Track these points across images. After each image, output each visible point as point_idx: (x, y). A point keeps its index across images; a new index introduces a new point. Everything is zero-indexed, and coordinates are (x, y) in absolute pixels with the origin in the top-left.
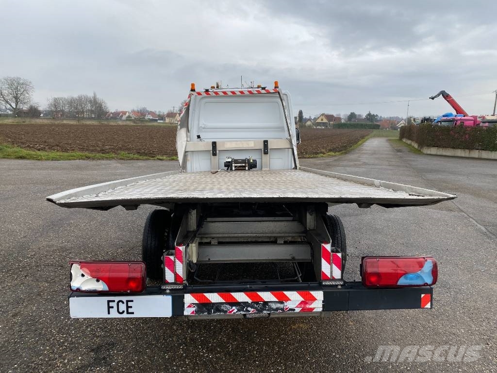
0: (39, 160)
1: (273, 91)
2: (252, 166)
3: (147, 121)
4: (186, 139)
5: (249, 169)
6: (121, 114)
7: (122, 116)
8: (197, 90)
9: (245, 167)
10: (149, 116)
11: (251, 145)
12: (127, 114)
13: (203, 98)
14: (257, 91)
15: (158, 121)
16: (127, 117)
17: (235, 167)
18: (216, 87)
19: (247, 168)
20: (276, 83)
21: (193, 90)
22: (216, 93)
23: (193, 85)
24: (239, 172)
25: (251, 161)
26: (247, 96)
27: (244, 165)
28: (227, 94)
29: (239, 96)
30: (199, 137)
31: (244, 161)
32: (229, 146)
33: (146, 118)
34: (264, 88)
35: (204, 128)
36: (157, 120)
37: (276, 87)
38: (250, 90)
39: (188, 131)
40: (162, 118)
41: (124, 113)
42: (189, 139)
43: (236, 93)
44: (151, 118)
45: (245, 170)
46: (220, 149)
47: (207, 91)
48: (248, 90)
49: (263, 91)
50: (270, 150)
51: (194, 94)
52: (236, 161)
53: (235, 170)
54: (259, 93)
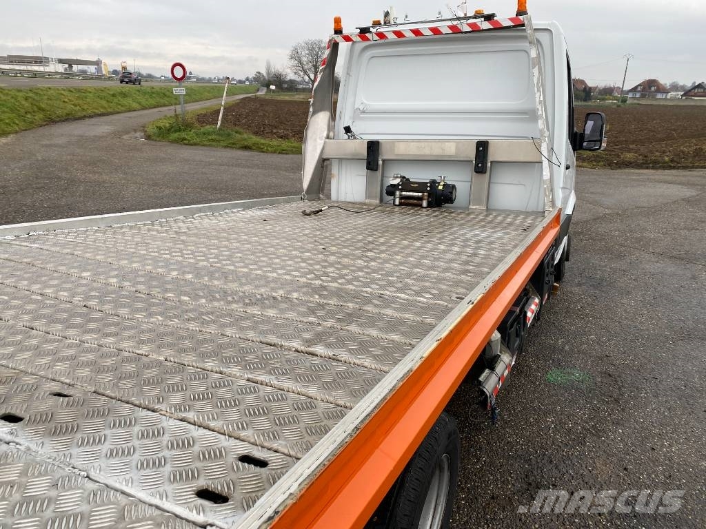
0: (263, 152)
1: (511, 24)
2: (440, 198)
4: (325, 134)
5: (430, 205)
8: (345, 32)
9: (421, 199)
11: (450, 150)
13: (373, 47)
14: (470, 25)
17: (402, 197)
18: (382, 22)
19: (425, 203)
20: (521, 3)
21: (338, 31)
22: (381, 36)
23: (337, 21)
24: (406, 209)
25: (440, 187)
27: (420, 194)
28: (403, 36)
30: (348, 130)
31: (421, 187)
32: (402, 150)
34: (489, 18)
35: (364, 112)
37: (522, 11)
38: (455, 23)
39: (333, 117)
42: (331, 134)
45: (421, 206)
46: (385, 158)
47: (364, 31)
48: (449, 23)
49: (486, 25)
50: (489, 164)
51: (339, 38)
52: (406, 184)
53: (401, 204)
54: (475, 29)
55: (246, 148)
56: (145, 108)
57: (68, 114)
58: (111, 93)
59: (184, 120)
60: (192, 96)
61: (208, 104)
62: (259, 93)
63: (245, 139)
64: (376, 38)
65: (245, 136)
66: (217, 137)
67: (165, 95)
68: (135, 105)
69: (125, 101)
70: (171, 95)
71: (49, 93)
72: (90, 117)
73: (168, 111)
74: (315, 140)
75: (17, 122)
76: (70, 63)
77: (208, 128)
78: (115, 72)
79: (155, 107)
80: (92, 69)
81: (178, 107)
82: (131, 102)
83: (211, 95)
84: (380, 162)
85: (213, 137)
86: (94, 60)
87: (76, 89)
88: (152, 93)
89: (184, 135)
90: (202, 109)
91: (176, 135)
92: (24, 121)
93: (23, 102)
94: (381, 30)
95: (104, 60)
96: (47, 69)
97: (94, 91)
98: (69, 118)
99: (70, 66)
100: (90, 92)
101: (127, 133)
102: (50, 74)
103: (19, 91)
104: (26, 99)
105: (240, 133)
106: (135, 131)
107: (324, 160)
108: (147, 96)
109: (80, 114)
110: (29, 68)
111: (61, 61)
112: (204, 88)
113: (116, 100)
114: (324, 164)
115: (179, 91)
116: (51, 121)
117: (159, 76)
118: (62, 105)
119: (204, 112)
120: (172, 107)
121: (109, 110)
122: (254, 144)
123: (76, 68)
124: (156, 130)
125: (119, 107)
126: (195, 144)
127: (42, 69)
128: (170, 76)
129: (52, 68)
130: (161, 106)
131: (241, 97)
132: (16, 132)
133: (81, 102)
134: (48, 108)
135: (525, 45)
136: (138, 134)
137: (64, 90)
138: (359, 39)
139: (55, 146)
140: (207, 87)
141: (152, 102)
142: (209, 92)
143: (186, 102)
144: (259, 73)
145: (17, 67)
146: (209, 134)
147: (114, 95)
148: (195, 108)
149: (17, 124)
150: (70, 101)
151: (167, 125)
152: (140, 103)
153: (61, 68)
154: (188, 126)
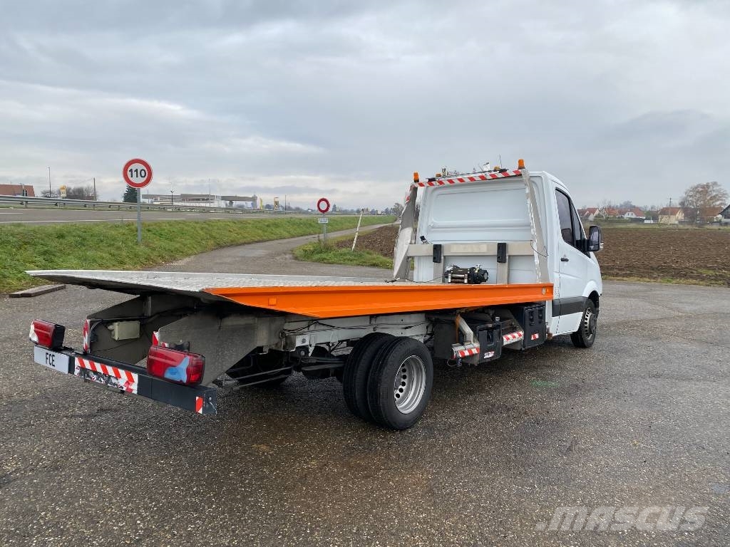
1: (514, 174)
2: (476, 278)
3: (626, 222)
6: (588, 212)
7: (588, 215)
8: (420, 181)
9: (463, 278)
10: (630, 213)
11: (483, 249)
12: (597, 212)
13: (436, 189)
14: (491, 175)
15: (646, 222)
16: (596, 217)
17: (452, 278)
18: (442, 175)
19: (466, 281)
20: (521, 162)
21: (416, 181)
22: (441, 183)
23: (416, 175)
25: (476, 271)
26: (479, 184)
27: (464, 275)
28: (453, 182)
29: (468, 184)
30: (423, 238)
31: (464, 271)
32: (455, 250)
33: (626, 216)
34: (502, 171)
36: (643, 220)
37: (521, 167)
38: (482, 174)
40: (653, 215)
41: (592, 211)
42: (413, 241)
43: (464, 179)
44: (634, 216)
45: (463, 283)
46: (445, 255)
47: (431, 180)
48: (480, 174)
49: (500, 175)
50: (507, 257)
51: (417, 185)
52: (456, 270)
53: (451, 282)
54: (494, 177)
55: (374, 265)
56: (293, 237)
57: (232, 241)
58: (266, 224)
59: (325, 245)
60: (333, 226)
61: (347, 233)
62: (396, 223)
63: (374, 259)
64: (438, 184)
65: (375, 256)
66: (352, 257)
67: (310, 224)
68: (285, 234)
69: (278, 231)
70: (316, 225)
71: (218, 224)
72: (249, 243)
73: (313, 239)
74: (403, 245)
75: (195, 246)
76: (231, 199)
77: (344, 250)
78: (268, 206)
79: (302, 236)
80: (249, 204)
81: (320, 235)
82: (282, 231)
83: (351, 225)
84: (442, 258)
85: (348, 257)
86: (251, 197)
87: (238, 221)
88: (299, 224)
89: (324, 256)
90: (342, 237)
91: (317, 256)
92: (200, 246)
93: (200, 232)
94: (440, 180)
95: (259, 196)
96: (212, 205)
97: (253, 223)
98: (233, 244)
99: (231, 203)
100: (249, 224)
101: (279, 255)
102: (215, 209)
103: (197, 223)
104: (202, 229)
105: (370, 254)
106: (285, 254)
107: (408, 258)
108: (295, 226)
109: (241, 241)
110: (197, 205)
111: (224, 198)
112: (345, 219)
113: (269, 230)
114: (409, 260)
115: (323, 220)
116: (220, 246)
117: (306, 209)
118: (228, 234)
119: (344, 239)
120: (316, 236)
121: (265, 238)
122: (381, 263)
123: (235, 203)
124: (303, 253)
125: (273, 235)
126: (333, 263)
127: (208, 205)
128: (317, 208)
129: (215, 204)
130: (307, 235)
131: (378, 226)
132: (195, 254)
133: (242, 231)
134: (218, 236)
135: (523, 186)
136: (287, 256)
137: (230, 222)
138: (428, 185)
139: (226, 263)
140: (349, 218)
141: (299, 231)
142: (350, 222)
143: (328, 231)
144: (398, 204)
145: (188, 204)
146: (345, 254)
147: (268, 226)
148: (335, 236)
149: (196, 248)
150: (234, 230)
151: (312, 249)
152: (289, 232)
153: (223, 204)
154: (328, 249)
